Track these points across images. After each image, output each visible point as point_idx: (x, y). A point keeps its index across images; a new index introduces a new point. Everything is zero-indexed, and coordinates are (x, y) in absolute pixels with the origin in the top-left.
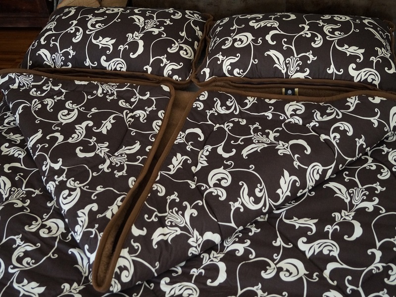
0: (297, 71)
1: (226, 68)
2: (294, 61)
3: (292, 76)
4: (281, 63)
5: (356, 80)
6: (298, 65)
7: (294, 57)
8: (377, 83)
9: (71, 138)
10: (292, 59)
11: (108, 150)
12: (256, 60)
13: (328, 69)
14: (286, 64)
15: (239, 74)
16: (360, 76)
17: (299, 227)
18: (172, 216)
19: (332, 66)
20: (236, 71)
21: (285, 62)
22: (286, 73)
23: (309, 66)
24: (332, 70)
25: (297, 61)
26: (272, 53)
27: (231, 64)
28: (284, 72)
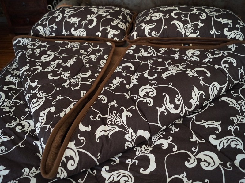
0: (191, 33)
1: (147, 31)
3: (188, 36)
5: (229, 38)
6: (192, 29)
7: (189, 24)
9: (46, 69)
10: (188, 26)
11: (69, 75)
12: (165, 26)
13: (211, 31)
14: (184, 29)
15: (155, 35)
16: (231, 35)
17: (208, 126)
18: (112, 117)
19: (214, 29)
20: (153, 33)
21: (184, 27)
22: (185, 34)
24: (213, 32)
25: (191, 26)
27: (150, 29)
28: (183, 33)
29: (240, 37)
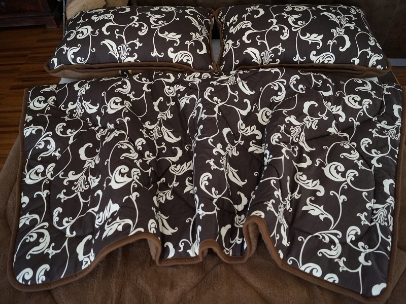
0: (127, 56)
1: (70, 57)
2: (125, 48)
3: (124, 60)
4: (114, 50)
5: (174, 61)
6: (128, 51)
7: (124, 44)
8: (190, 62)
10: (122, 46)
12: (93, 49)
14: (118, 51)
15: (81, 61)
16: (177, 58)
19: (155, 50)
20: (78, 59)
21: (118, 49)
22: (119, 58)
23: (136, 51)
24: (155, 54)
25: (127, 48)
26: (107, 42)
27: (74, 54)
28: (117, 57)
29: (188, 59)
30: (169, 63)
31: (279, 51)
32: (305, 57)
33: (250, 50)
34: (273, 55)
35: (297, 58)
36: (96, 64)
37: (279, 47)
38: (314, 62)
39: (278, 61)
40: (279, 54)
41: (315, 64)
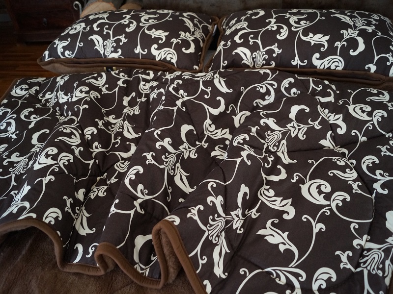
0: (112, 52)
1: (60, 50)
3: (108, 56)
5: (158, 59)
6: (113, 47)
7: (110, 40)
10: (108, 42)
12: (81, 43)
16: (160, 55)
19: (139, 47)
21: (103, 44)
23: (121, 47)
24: (138, 50)
25: (112, 43)
26: (95, 37)
27: (63, 47)
28: (102, 53)
29: (172, 57)
30: (151, 60)
31: (274, 52)
32: (306, 61)
33: (240, 50)
34: (267, 57)
35: (296, 61)
36: (83, 58)
37: (275, 47)
38: (318, 67)
39: (273, 64)
40: (274, 55)
41: (319, 69)
